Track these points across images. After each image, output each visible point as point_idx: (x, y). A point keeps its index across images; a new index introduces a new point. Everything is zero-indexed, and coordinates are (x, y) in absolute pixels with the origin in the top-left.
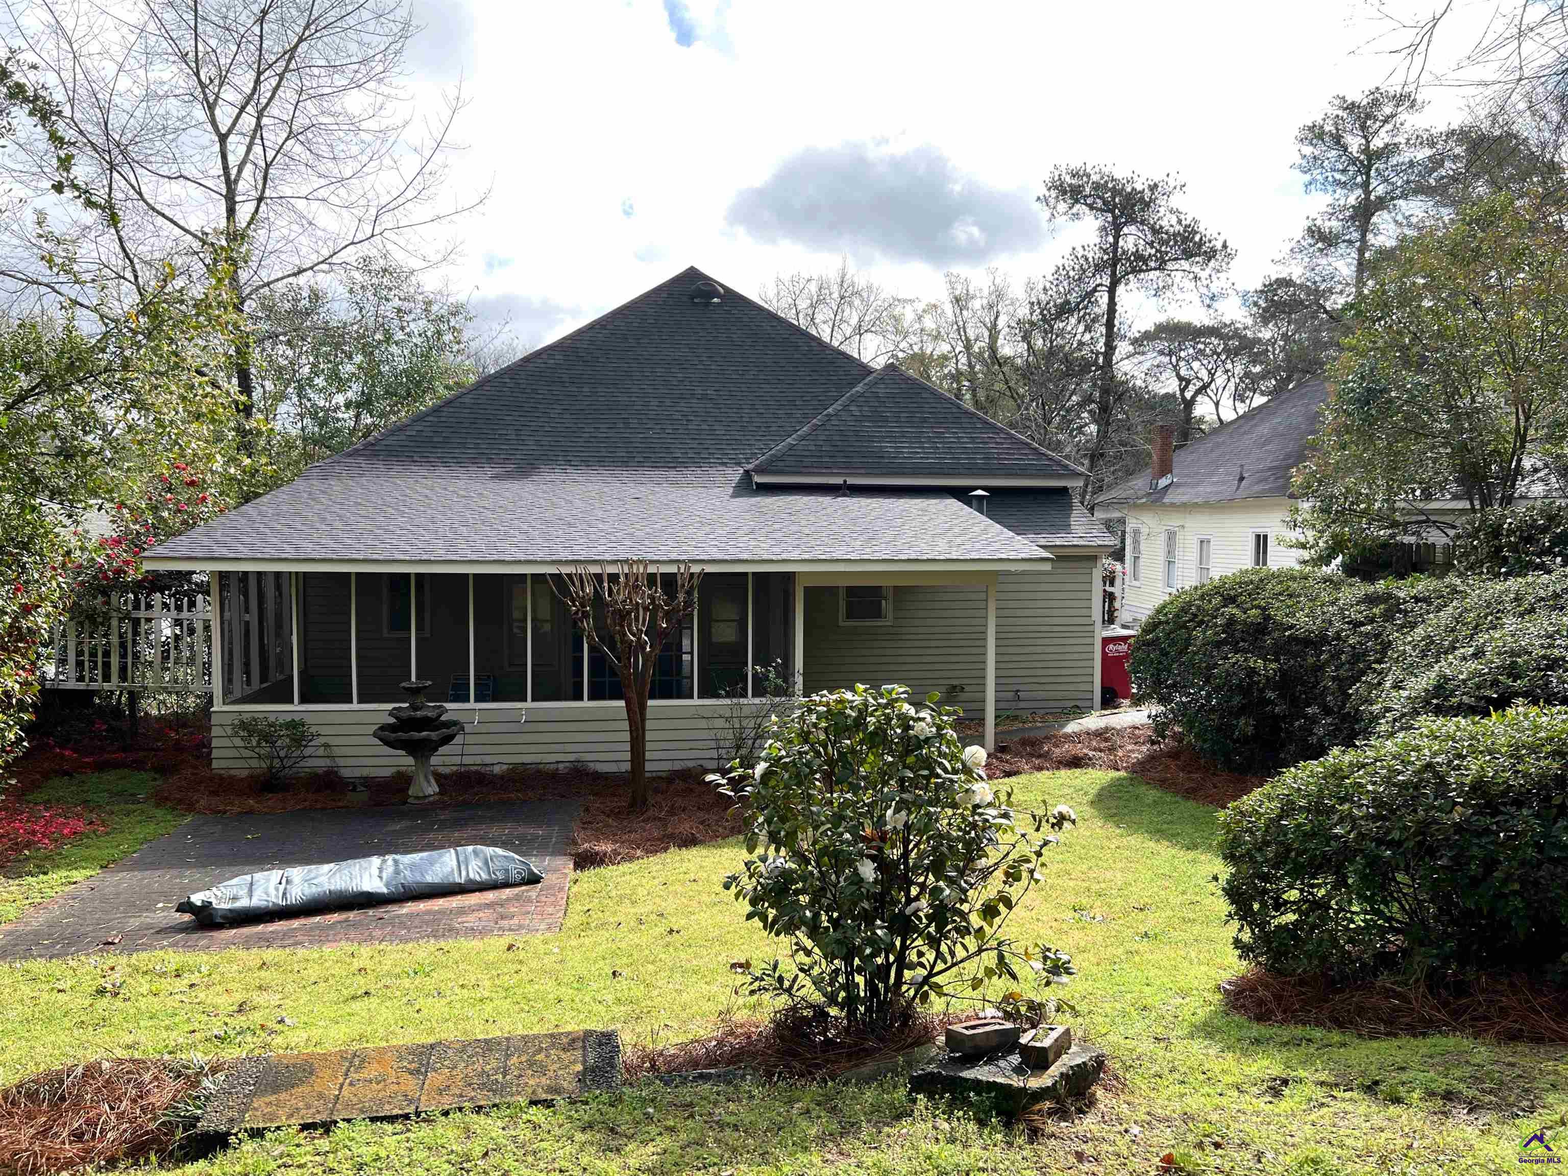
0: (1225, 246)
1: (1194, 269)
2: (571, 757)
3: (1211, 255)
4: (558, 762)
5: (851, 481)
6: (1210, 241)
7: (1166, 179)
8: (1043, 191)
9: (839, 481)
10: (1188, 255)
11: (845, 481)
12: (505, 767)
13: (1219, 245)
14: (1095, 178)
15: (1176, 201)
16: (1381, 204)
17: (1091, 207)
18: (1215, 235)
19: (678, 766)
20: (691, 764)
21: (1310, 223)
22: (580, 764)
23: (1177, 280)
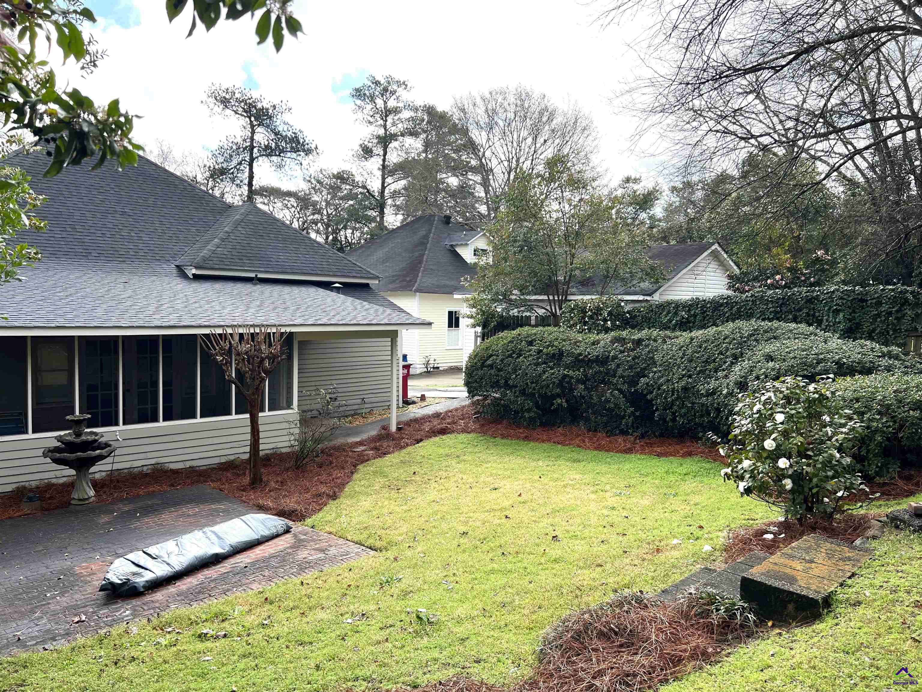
0: (316, 148)
1: (299, 158)
2: (153, 461)
3: (308, 152)
4: (143, 466)
5: (260, 276)
6: (308, 144)
7: (280, 104)
8: (204, 98)
9: (253, 275)
10: (295, 150)
11: (256, 275)
12: (104, 474)
13: (313, 146)
14: (237, 95)
15: (286, 117)
16: (393, 137)
17: (236, 112)
18: (311, 141)
19: (223, 460)
20: (232, 458)
21: (361, 142)
22: (159, 466)
23: (288, 163)
